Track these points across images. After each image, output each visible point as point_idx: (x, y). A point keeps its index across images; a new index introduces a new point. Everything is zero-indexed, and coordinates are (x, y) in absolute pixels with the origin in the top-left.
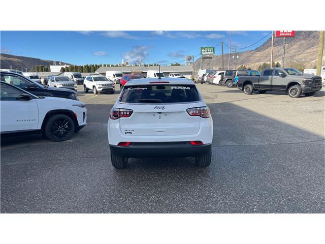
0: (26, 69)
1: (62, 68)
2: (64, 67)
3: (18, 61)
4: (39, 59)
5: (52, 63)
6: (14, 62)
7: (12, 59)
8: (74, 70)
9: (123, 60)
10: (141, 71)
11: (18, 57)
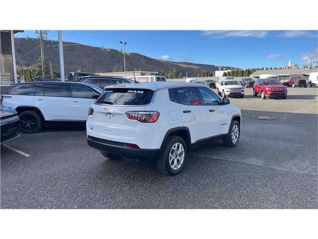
0: (198, 74)
1: (225, 73)
2: (226, 71)
3: (196, 68)
4: (213, 66)
5: (217, 69)
6: (193, 69)
7: (192, 66)
8: (235, 75)
9: (290, 62)
10: (303, 73)
11: (197, 65)
